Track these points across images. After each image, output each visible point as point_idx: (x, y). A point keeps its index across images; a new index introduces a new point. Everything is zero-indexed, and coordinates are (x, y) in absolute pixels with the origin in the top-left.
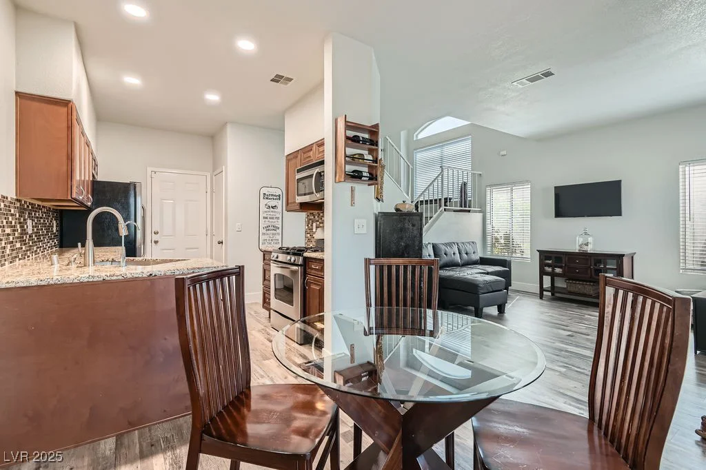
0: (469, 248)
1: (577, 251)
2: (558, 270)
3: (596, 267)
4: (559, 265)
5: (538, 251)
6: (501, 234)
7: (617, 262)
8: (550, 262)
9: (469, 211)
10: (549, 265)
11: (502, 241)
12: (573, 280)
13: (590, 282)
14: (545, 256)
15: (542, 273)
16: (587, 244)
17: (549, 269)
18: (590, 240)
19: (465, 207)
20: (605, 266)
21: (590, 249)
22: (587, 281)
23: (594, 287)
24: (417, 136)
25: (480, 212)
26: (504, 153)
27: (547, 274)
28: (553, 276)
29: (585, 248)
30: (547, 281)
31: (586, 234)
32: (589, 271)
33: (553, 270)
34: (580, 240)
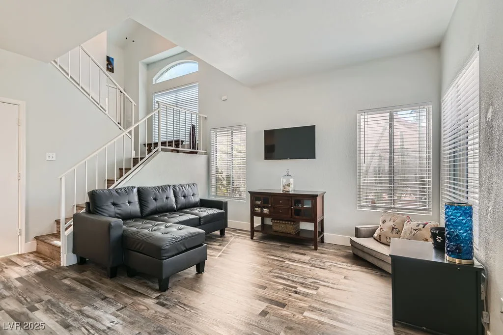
0: (188, 191)
1: (281, 192)
2: (266, 211)
3: (296, 207)
4: (266, 205)
5: (249, 192)
6: (224, 175)
7: (312, 202)
8: (259, 203)
9: (196, 153)
10: (259, 206)
11: (225, 183)
12: (277, 220)
13: (291, 221)
14: (256, 197)
15: (253, 214)
16: (289, 185)
17: (258, 210)
18: (291, 180)
19: (193, 148)
20: (303, 206)
21: (291, 190)
22: (288, 221)
23: (294, 226)
24: (156, 80)
25: (206, 154)
26: (224, 98)
27: (258, 215)
28: (263, 216)
29: (288, 189)
30: (258, 221)
31: (288, 175)
32: (290, 212)
33: (262, 210)
34: (284, 181)
